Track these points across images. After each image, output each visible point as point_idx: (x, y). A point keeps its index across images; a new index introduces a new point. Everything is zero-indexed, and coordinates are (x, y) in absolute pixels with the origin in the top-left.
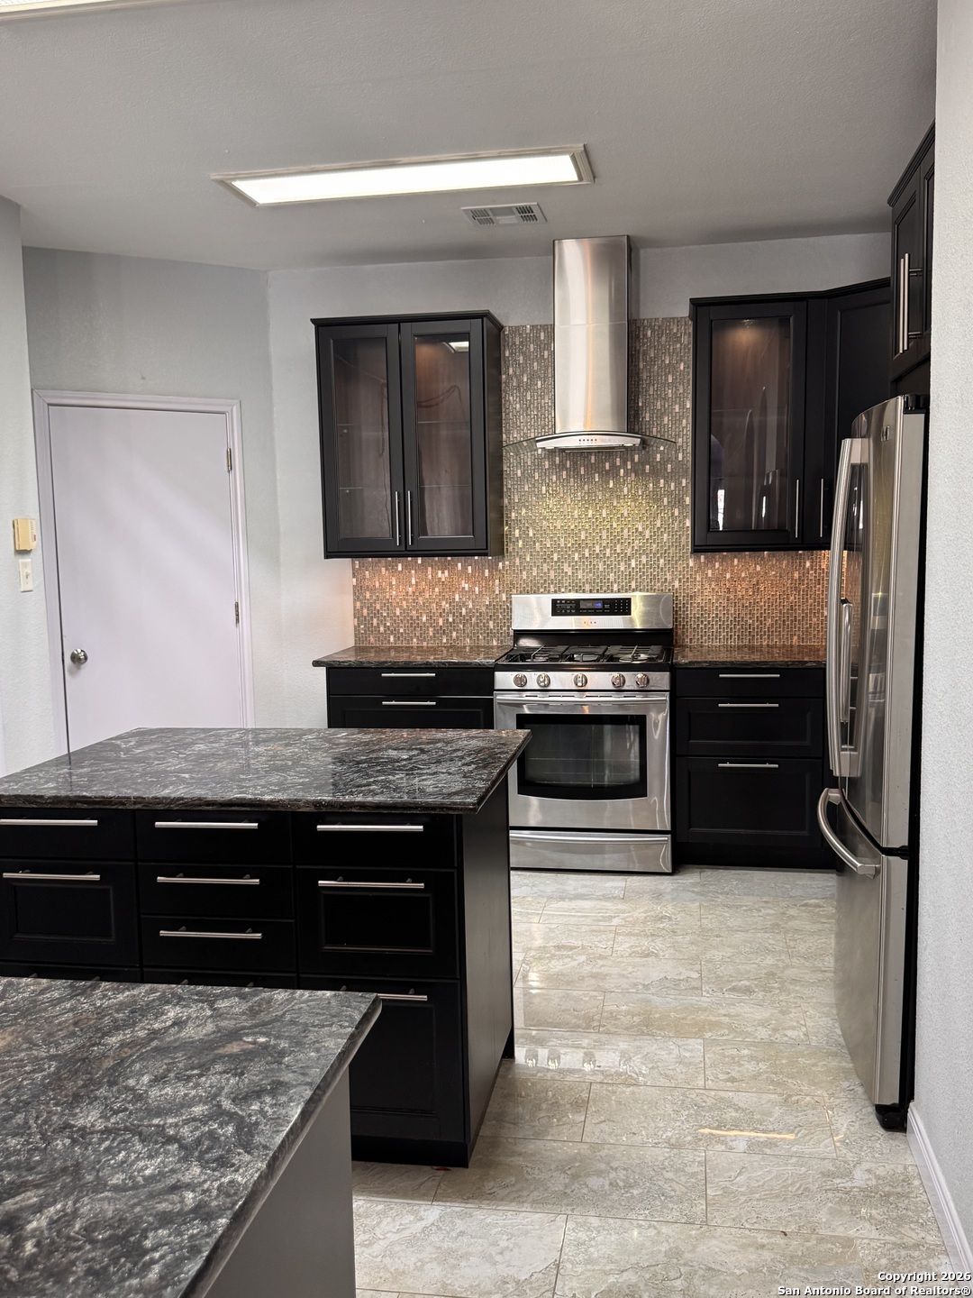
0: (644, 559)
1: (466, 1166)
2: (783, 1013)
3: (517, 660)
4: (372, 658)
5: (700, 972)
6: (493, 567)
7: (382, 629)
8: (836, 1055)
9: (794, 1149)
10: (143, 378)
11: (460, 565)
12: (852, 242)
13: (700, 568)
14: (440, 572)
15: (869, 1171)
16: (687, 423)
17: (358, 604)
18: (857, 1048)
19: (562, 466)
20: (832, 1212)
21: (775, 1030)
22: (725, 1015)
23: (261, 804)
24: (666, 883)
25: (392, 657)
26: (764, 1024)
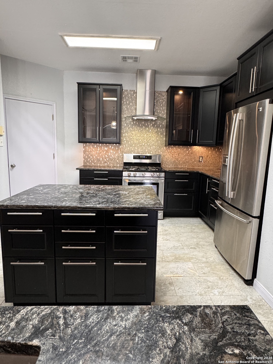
0: (154, 147)
2: (205, 253)
3: (127, 169)
5: (181, 244)
6: (118, 147)
7: (90, 162)
10: (31, 94)
11: (110, 146)
13: (167, 149)
14: (105, 148)
17: (85, 155)
21: (206, 258)
22: (193, 255)
25: (96, 168)
26: (203, 257)
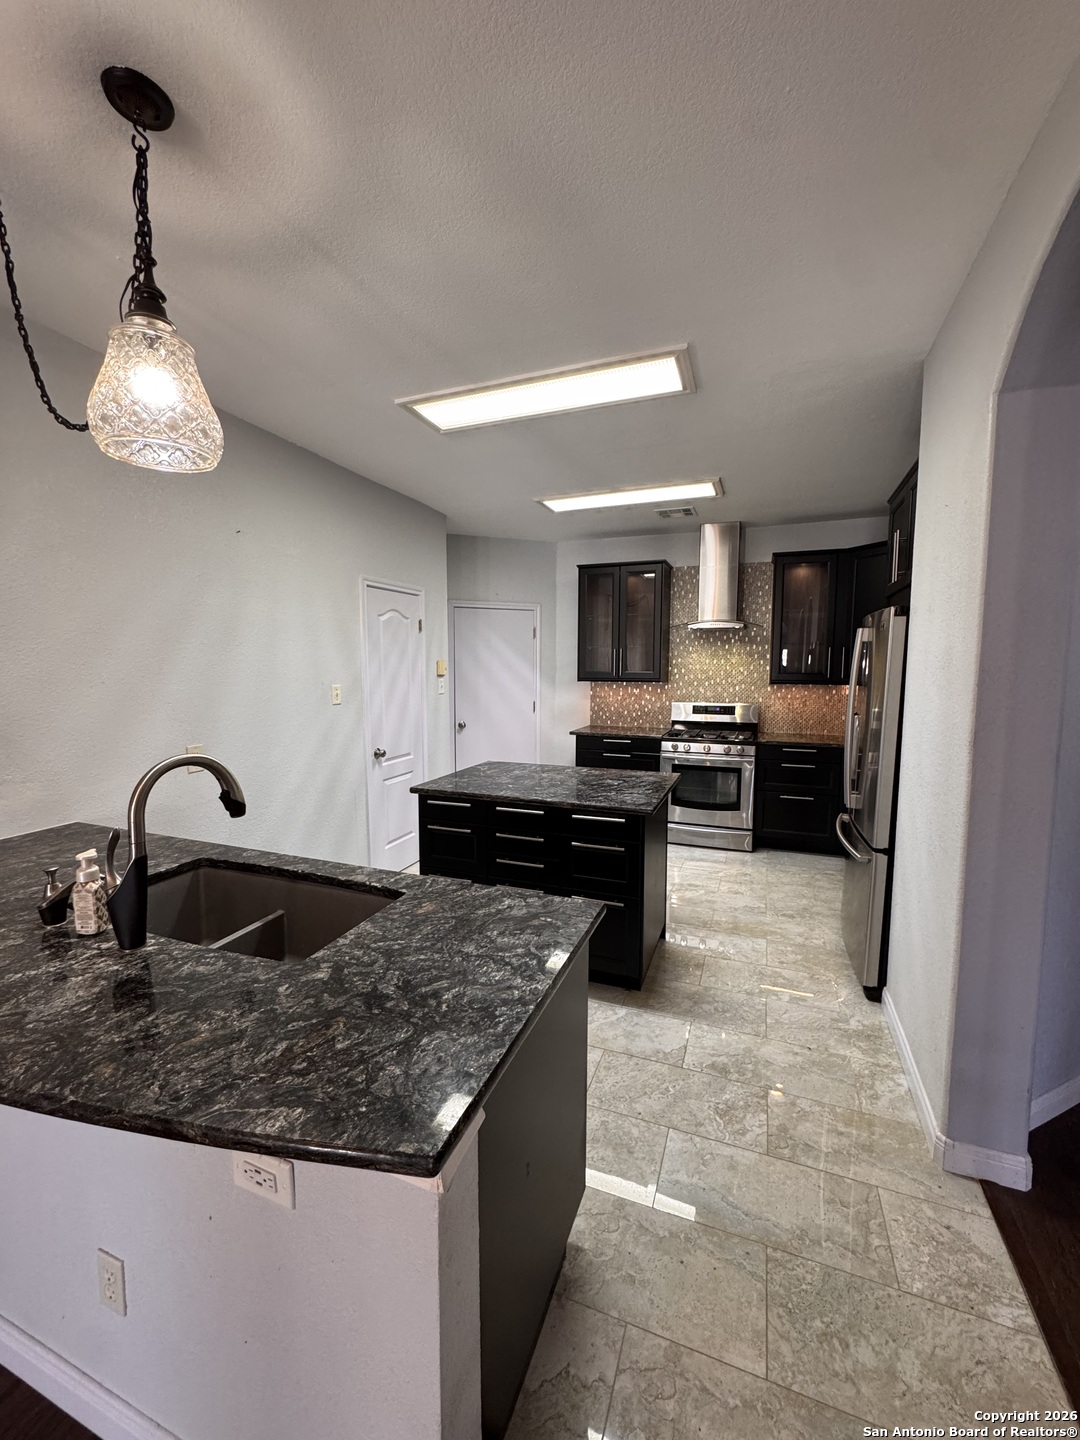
0: (743, 686)
1: (639, 990)
2: (811, 930)
3: (674, 736)
4: (599, 731)
5: (766, 904)
6: (662, 688)
7: (604, 717)
8: (841, 956)
9: (816, 1003)
11: (645, 686)
12: (863, 522)
13: (774, 692)
14: (635, 690)
15: (859, 1021)
16: (769, 617)
17: (593, 704)
18: (854, 955)
19: (701, 637)
20: (837, 1040)
21: (806, 939)
22: (779, 928)
23: (546, 802)
24: (748, 857)
25: (608, 732)
26: (800, 935)
